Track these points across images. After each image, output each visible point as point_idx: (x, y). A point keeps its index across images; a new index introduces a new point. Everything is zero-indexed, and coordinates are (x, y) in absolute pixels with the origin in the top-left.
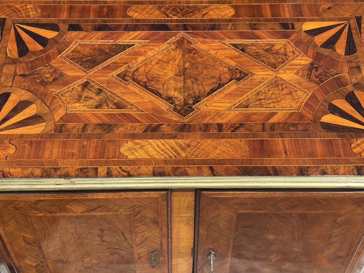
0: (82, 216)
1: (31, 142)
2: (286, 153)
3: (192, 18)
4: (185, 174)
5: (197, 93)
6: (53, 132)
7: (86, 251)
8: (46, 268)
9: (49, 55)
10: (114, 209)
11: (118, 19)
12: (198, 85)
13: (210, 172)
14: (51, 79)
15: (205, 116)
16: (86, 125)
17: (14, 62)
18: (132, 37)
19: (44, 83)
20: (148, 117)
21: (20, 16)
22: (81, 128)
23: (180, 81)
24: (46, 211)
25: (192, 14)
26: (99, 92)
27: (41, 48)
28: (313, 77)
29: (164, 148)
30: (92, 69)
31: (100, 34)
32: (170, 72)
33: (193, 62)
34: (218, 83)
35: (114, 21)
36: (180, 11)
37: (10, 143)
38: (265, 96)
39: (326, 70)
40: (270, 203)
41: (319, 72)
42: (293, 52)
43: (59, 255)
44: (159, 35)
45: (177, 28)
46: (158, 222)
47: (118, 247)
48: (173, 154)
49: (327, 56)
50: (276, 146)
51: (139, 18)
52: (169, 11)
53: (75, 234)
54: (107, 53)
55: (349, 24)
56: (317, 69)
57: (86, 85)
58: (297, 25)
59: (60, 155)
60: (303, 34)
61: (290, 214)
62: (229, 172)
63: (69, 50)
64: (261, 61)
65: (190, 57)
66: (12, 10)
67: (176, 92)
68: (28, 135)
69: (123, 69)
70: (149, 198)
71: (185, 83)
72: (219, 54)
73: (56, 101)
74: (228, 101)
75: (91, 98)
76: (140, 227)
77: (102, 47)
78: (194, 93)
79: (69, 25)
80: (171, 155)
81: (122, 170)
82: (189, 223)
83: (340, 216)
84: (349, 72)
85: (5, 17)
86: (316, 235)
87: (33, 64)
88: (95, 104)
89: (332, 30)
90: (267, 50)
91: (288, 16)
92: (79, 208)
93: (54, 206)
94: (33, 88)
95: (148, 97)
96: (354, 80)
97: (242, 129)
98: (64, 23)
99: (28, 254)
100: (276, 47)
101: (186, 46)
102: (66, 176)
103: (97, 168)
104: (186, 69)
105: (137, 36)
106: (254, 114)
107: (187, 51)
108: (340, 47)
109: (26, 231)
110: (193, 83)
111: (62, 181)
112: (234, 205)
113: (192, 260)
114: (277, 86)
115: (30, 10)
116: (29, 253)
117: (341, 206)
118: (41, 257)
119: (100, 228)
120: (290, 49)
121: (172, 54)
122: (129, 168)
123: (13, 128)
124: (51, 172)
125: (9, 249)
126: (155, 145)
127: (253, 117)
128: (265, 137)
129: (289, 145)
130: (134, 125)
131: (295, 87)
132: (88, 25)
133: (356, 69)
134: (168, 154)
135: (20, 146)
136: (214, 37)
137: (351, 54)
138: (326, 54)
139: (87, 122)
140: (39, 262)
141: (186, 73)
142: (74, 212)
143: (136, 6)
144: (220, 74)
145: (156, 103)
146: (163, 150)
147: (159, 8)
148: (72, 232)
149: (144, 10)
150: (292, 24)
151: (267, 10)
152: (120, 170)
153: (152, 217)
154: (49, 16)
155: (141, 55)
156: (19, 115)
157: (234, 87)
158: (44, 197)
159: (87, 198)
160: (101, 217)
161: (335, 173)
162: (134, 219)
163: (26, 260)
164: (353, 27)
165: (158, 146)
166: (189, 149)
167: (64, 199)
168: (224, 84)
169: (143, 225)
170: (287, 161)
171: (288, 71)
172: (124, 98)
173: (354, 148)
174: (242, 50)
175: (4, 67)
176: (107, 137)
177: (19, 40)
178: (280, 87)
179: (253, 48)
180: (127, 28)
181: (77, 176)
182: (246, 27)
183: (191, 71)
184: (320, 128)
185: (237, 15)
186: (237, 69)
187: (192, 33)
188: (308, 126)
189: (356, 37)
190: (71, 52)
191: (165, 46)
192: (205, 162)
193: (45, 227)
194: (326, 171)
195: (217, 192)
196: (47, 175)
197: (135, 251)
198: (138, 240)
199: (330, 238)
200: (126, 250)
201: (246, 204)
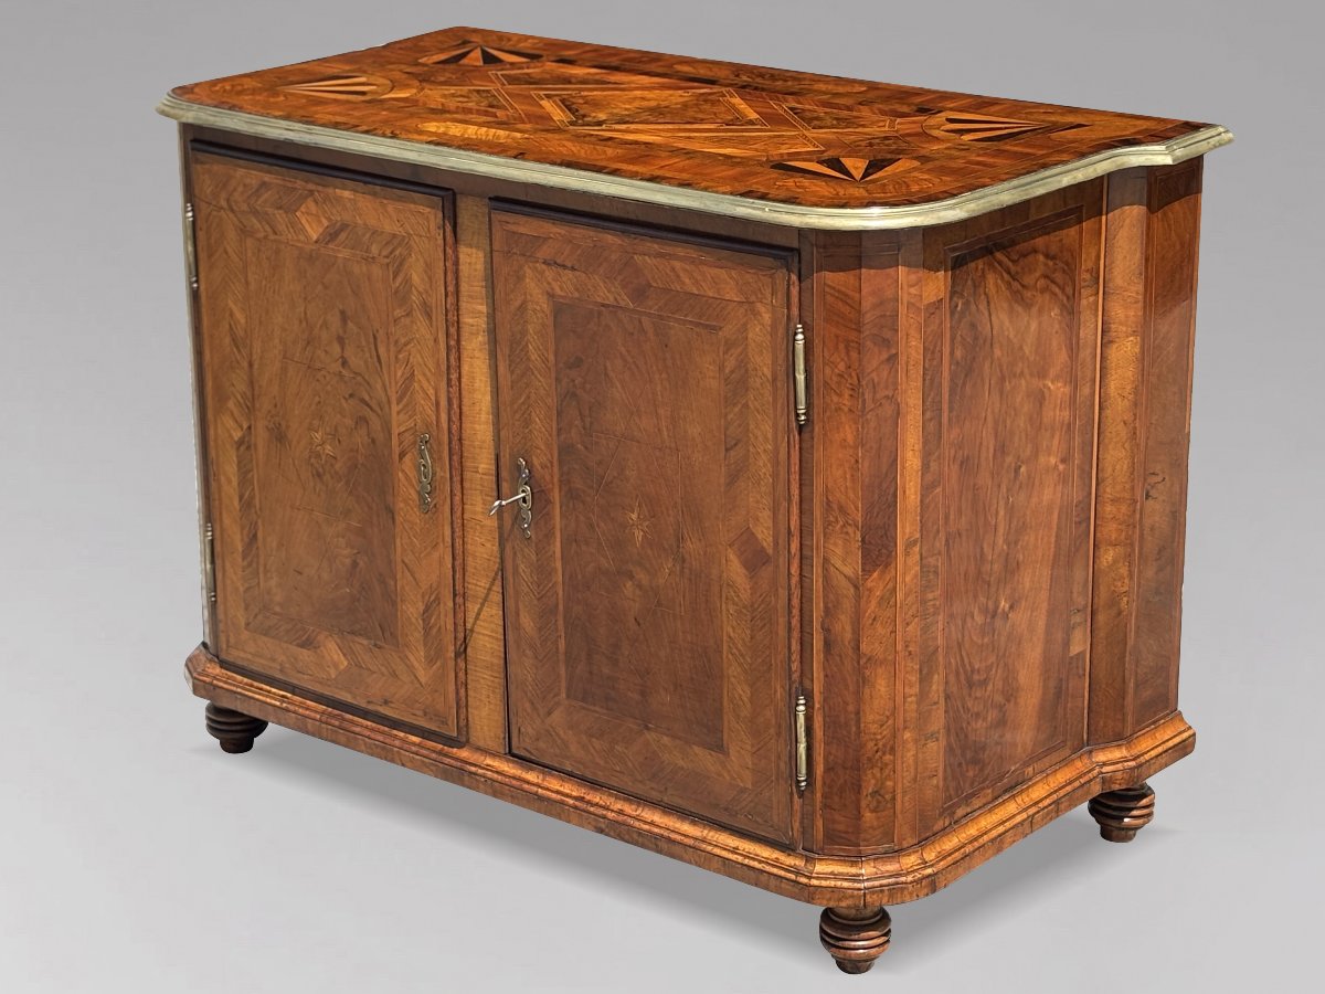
0: (317, 255)
7: (317, 399)
8: (254, 455)
10: (364, 239)
24: (268, 223)
40: (602, 271)
43: (275, 406)
46: (431, 308)
47: (367, 397)
53: (304, 324)
61: (640, 321)
76: (402, 321)
83: (728, 346)
86: (699, 429)
92: (314, 223)
93: (280, 208)
99: (232, 388)
109: (236, 292)
112: (545, 266)
116: (233, 384)
117: (722, 306)
118: (249, 405)
140: (244, 424)
142: (306, 237)
148: (300, 313)
153: (421, 289)
158: (270, 172)
160: (345, 266)
162: (394, 288)
163: (226, 415)
167: (295, 185)
169: (408, 315)
184: (769, 165)
188: (751, 161)
193: (263, 283)
197: (394, 423)
198: (399, 374)
199: (727, 450)
200: (379, 412)
201: (564, 267)
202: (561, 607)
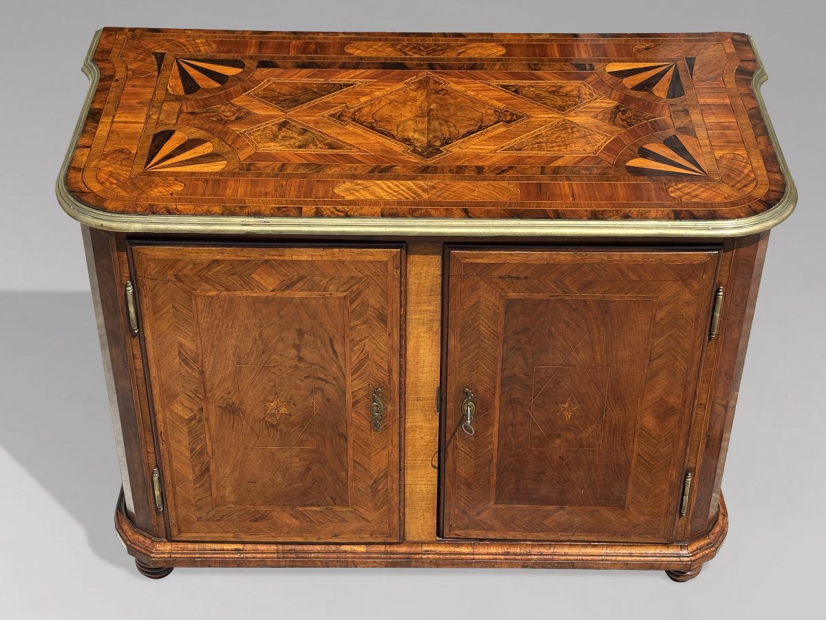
0: (274, 299)
1: (207, 180)
2: (573, 196)
3: (442, 56)
4: (427, 215)
5: (447, 135)
6: (237, 171)
7: (272, 383)
8: (206, 424)
9: (230, 93)
10: (322, 284)
11: (331, 56)
12: (449, 127)
13: (463, 214)
14: (234, 118)
15: (459, 158)
16: (284, 165)
17: (178, 99)
18: (352, 75)
19: (223, 122)
20: (375, 158)
21: (186, 50)
22: (277, 167)
23: (423, 122)
24: (221, 286)
25: (441, 52)
26: (304, 131)
27: (217, 85)
28: (618, 120)
29: (397, 189)
30: (293, 109)
31: (304, 71)
32: (407, 113)
33: (443, 103)
34: (479, 124)
35: (324, 58)
36: (423, 49)
37: (176, 180)
38: (547, 139)
39: (638, 114)
40: (553, 277)
41: (627, 115)
42: (591, 95)
43: (229, 393)
44: (391, 74)
45: (420, 66)
46: (386, 316)
47: (322, 376)
48: (410, 196)
49: (639, 99)
50: (560, 189)
51: (362, 55)
52: (407, 49)
53: (259, 342)
54: (315, 93)
55: (676, 66)
56: (624, 112)
57: (283, 125)
58: (598, 66)
59: (248, 193)
60: (606, 75)
61: (584, 301)
62: (491, 214)
63: (259, 88)
64: (543, 103)
65: (438, 98)
66: (174, 44)
67: (416, 134)
68: (202, 173)
69: (339, 109)
70: (373, 263)
71: (429, 124)
72: (480, 96)
73: (240, 140)
74: (492, 143)
75: (291, 138)
76: (358, 327)
77: (308, 86)
78: (443, 135)
79: (259, 62)
80: (408, 196)
81: (337, 210)
82: (432, 327)
83: (661, 305)
84: (671, 116)
85: (163, 52)
86: (628, 353)
87: (206, 102)
88: (297, 144)
89: (649, 72)
90: (552, 92)
91: (584, 55)
92: (270, 280)
93: (234, 274)
94: (207, 127)
95: (374, 138)
96: (678, 124)
97: (511, 172)
98: (252, 59)
99: (182, 388)
100: (566, 89)
101: (432, 86)
102: (257, 214)
103: (301, 208)
104: (431, 110)
105: (360, 74)
106: (530, 157)
107: (434, 92)
108: (661, 90)
109: (186, 331)
110: (441, 124)
111: (251, 220)
112: (500, 280)
113: (438, 417)
114: (566, 129)
115: (201, 45)
116: (183, 386)
117: (659, 284)
118: (201, 396)
119: (298, 327)
120: (585, 91)
121: (412, 94)
122: (347, 208)
123: (179, 166)
124: (235, 209)
125: (153, 375)
126: (385, 187)
127: (529, 160)
128: (545, 180)
129: (578, 188)
130: (355, 165)
131: (592, 130)
132: (287, 62)
133: (681, 113)
134: (403, 196)
135: (190, 184)
136: (475, 78)
137: (676, 96)
138: (639, 97)
139: (286, 162)
140: (195, 408)
141: (431, 114)
142: (262, 289)
143: (358, 43)
144: (482, 116)
145: (387, 144)
146: (395, 192)
147: (393, 46)
148: (255, 336)
149: (371, 46)
150: (591, 65)
151: (553, 49)
152: (334, 210)
153: (377, 306)
154: (229, 52)
155: (366, 95)
156: (188, 153)
157: (503, 129)
158: (222, 253)
159: (283, 258)
160: (301, 302)
161: (643, 217)
162: (351, 309)
163: (175, 405)
164: (681, 68)
165: (389, 187)
166: (434, 190)
167: (250, 259)
168: (487, 127)
169: (364, 323)
170: (575, 205)
171: (581, 114)
172: (340, 138)
173: (671, 192)
174: (515, 91)
175: (164, 104)
176: (315, 177)
177: (185, 76)
178: (569, 130)
179: (532, 89)
180: (344, 66)
181: (272, 216)
182: (523, 67)
183: (440, 112)
184: (624, 171)
185: (508, 54)
186: (506, 111)
187: (442, 73)
188: (607, 170)
189: (684, 79)
190: (261, 91)
191: (401, 85)
192: (456, 204)
193: (216, 322)
194: (630, 215)
195: (474, 252)
196: (230, 213)
197: (348, 387)
198: (354, 358)
199: (650, 361)
200: (335, 382)
201: (518, 278)
202: (495, 461)
